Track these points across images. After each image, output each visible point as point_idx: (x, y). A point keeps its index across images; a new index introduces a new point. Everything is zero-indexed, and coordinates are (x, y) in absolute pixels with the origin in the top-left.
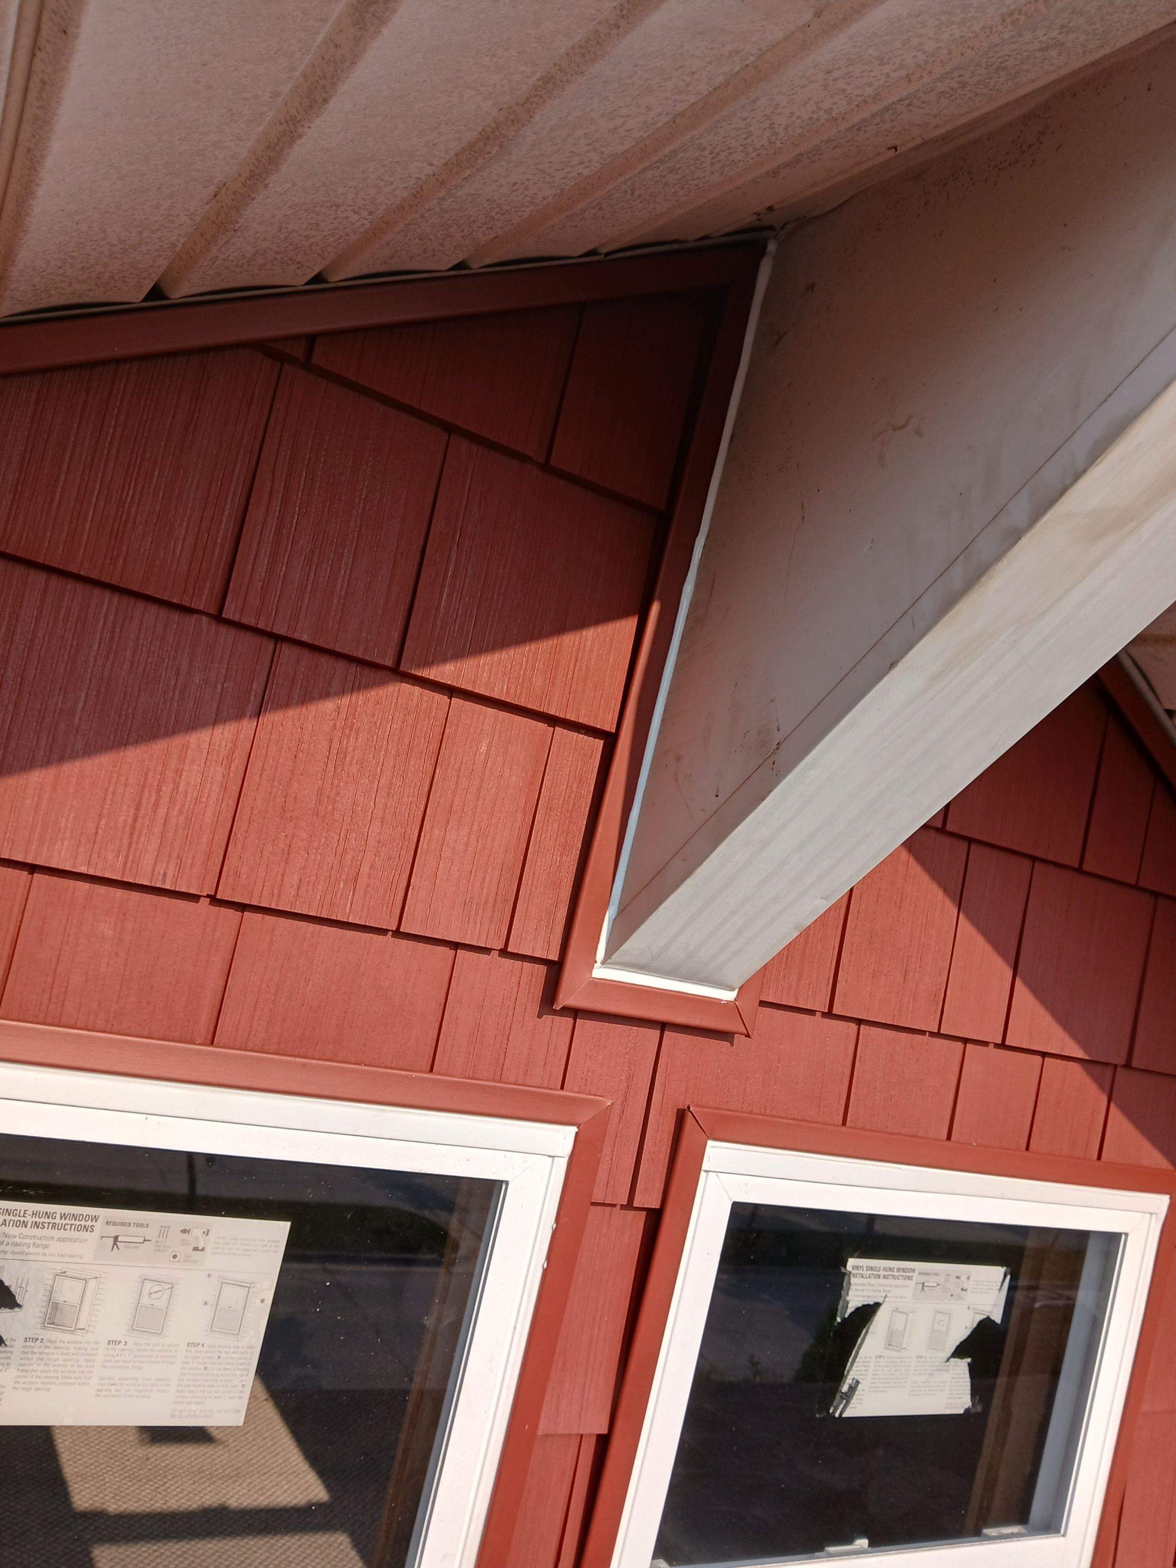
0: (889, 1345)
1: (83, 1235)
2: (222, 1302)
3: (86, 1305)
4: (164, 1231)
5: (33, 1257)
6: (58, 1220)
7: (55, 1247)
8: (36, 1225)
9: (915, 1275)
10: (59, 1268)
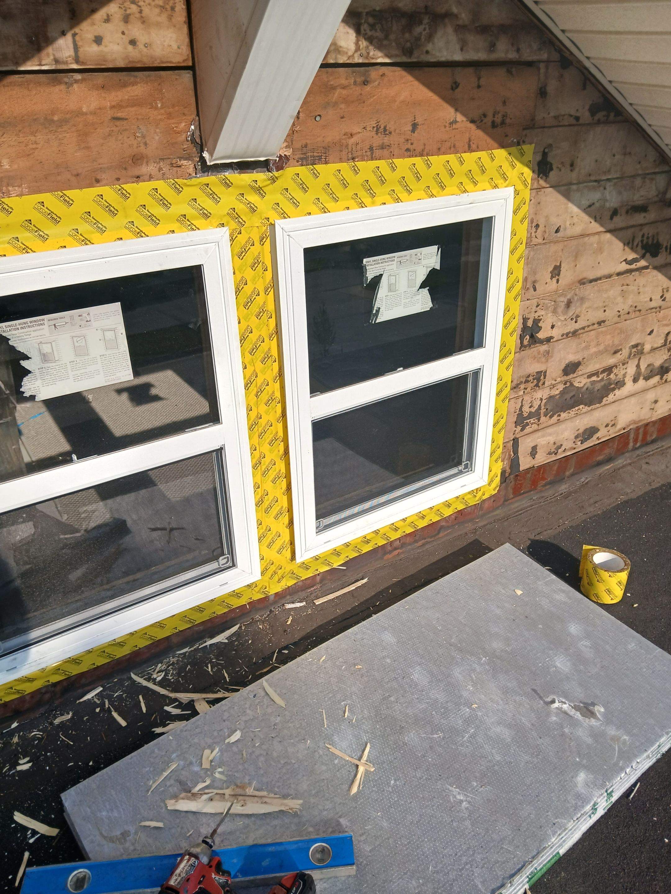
0: (390, 290)
1: (41, 327)
2: (106, 338)
3: (55, 353)
4: (72, 317)
5: (27, 340)
6: (29, 324)
7: (33, 334)
8: (22, 328)
9: (396, 259)
10: (39, 341)
